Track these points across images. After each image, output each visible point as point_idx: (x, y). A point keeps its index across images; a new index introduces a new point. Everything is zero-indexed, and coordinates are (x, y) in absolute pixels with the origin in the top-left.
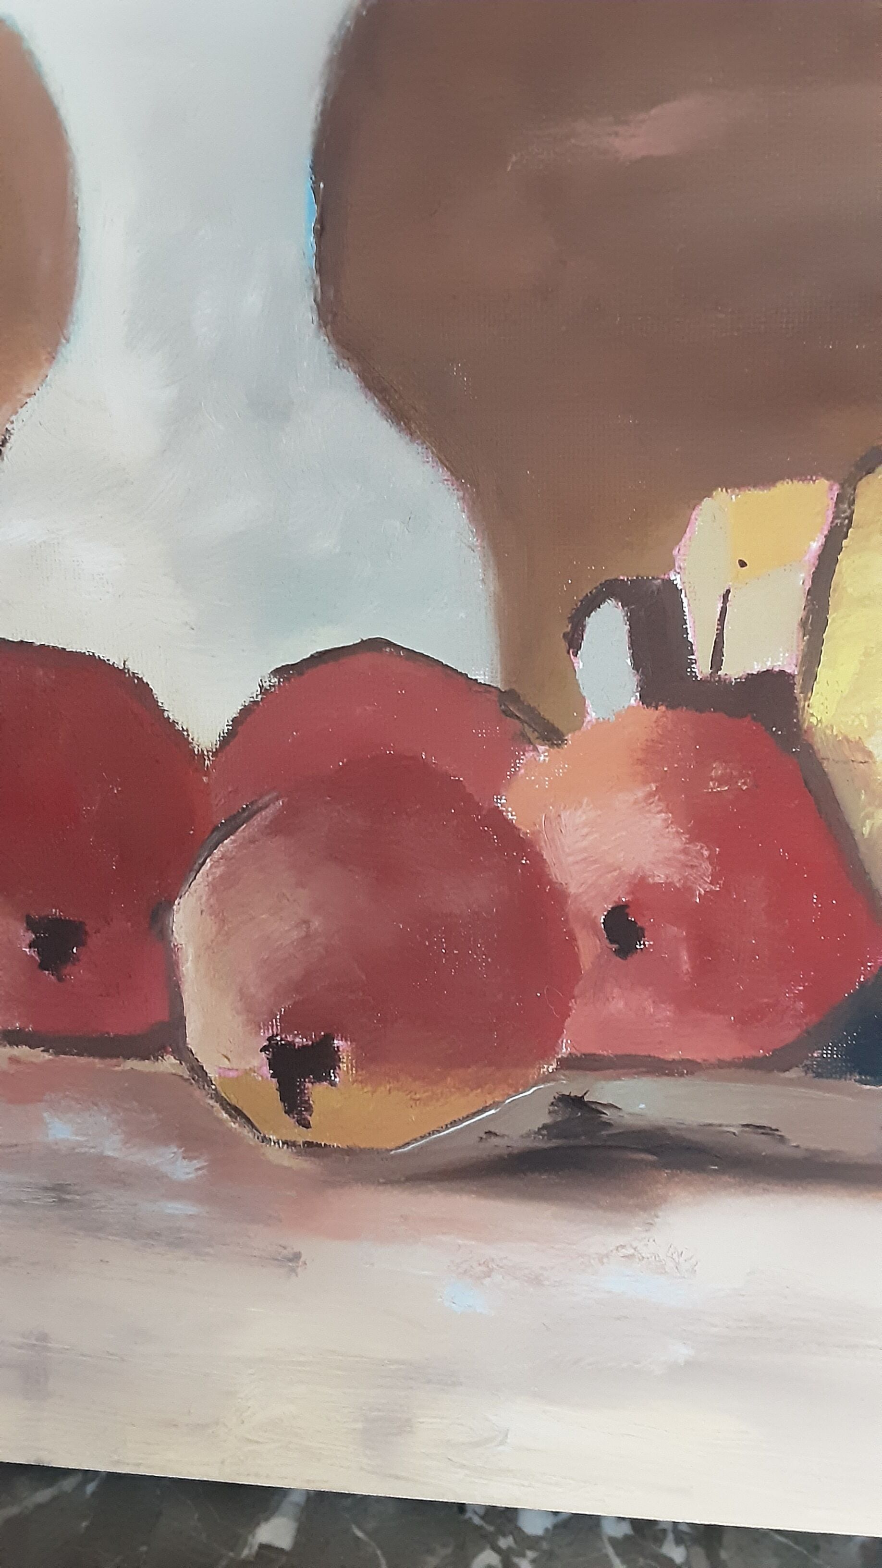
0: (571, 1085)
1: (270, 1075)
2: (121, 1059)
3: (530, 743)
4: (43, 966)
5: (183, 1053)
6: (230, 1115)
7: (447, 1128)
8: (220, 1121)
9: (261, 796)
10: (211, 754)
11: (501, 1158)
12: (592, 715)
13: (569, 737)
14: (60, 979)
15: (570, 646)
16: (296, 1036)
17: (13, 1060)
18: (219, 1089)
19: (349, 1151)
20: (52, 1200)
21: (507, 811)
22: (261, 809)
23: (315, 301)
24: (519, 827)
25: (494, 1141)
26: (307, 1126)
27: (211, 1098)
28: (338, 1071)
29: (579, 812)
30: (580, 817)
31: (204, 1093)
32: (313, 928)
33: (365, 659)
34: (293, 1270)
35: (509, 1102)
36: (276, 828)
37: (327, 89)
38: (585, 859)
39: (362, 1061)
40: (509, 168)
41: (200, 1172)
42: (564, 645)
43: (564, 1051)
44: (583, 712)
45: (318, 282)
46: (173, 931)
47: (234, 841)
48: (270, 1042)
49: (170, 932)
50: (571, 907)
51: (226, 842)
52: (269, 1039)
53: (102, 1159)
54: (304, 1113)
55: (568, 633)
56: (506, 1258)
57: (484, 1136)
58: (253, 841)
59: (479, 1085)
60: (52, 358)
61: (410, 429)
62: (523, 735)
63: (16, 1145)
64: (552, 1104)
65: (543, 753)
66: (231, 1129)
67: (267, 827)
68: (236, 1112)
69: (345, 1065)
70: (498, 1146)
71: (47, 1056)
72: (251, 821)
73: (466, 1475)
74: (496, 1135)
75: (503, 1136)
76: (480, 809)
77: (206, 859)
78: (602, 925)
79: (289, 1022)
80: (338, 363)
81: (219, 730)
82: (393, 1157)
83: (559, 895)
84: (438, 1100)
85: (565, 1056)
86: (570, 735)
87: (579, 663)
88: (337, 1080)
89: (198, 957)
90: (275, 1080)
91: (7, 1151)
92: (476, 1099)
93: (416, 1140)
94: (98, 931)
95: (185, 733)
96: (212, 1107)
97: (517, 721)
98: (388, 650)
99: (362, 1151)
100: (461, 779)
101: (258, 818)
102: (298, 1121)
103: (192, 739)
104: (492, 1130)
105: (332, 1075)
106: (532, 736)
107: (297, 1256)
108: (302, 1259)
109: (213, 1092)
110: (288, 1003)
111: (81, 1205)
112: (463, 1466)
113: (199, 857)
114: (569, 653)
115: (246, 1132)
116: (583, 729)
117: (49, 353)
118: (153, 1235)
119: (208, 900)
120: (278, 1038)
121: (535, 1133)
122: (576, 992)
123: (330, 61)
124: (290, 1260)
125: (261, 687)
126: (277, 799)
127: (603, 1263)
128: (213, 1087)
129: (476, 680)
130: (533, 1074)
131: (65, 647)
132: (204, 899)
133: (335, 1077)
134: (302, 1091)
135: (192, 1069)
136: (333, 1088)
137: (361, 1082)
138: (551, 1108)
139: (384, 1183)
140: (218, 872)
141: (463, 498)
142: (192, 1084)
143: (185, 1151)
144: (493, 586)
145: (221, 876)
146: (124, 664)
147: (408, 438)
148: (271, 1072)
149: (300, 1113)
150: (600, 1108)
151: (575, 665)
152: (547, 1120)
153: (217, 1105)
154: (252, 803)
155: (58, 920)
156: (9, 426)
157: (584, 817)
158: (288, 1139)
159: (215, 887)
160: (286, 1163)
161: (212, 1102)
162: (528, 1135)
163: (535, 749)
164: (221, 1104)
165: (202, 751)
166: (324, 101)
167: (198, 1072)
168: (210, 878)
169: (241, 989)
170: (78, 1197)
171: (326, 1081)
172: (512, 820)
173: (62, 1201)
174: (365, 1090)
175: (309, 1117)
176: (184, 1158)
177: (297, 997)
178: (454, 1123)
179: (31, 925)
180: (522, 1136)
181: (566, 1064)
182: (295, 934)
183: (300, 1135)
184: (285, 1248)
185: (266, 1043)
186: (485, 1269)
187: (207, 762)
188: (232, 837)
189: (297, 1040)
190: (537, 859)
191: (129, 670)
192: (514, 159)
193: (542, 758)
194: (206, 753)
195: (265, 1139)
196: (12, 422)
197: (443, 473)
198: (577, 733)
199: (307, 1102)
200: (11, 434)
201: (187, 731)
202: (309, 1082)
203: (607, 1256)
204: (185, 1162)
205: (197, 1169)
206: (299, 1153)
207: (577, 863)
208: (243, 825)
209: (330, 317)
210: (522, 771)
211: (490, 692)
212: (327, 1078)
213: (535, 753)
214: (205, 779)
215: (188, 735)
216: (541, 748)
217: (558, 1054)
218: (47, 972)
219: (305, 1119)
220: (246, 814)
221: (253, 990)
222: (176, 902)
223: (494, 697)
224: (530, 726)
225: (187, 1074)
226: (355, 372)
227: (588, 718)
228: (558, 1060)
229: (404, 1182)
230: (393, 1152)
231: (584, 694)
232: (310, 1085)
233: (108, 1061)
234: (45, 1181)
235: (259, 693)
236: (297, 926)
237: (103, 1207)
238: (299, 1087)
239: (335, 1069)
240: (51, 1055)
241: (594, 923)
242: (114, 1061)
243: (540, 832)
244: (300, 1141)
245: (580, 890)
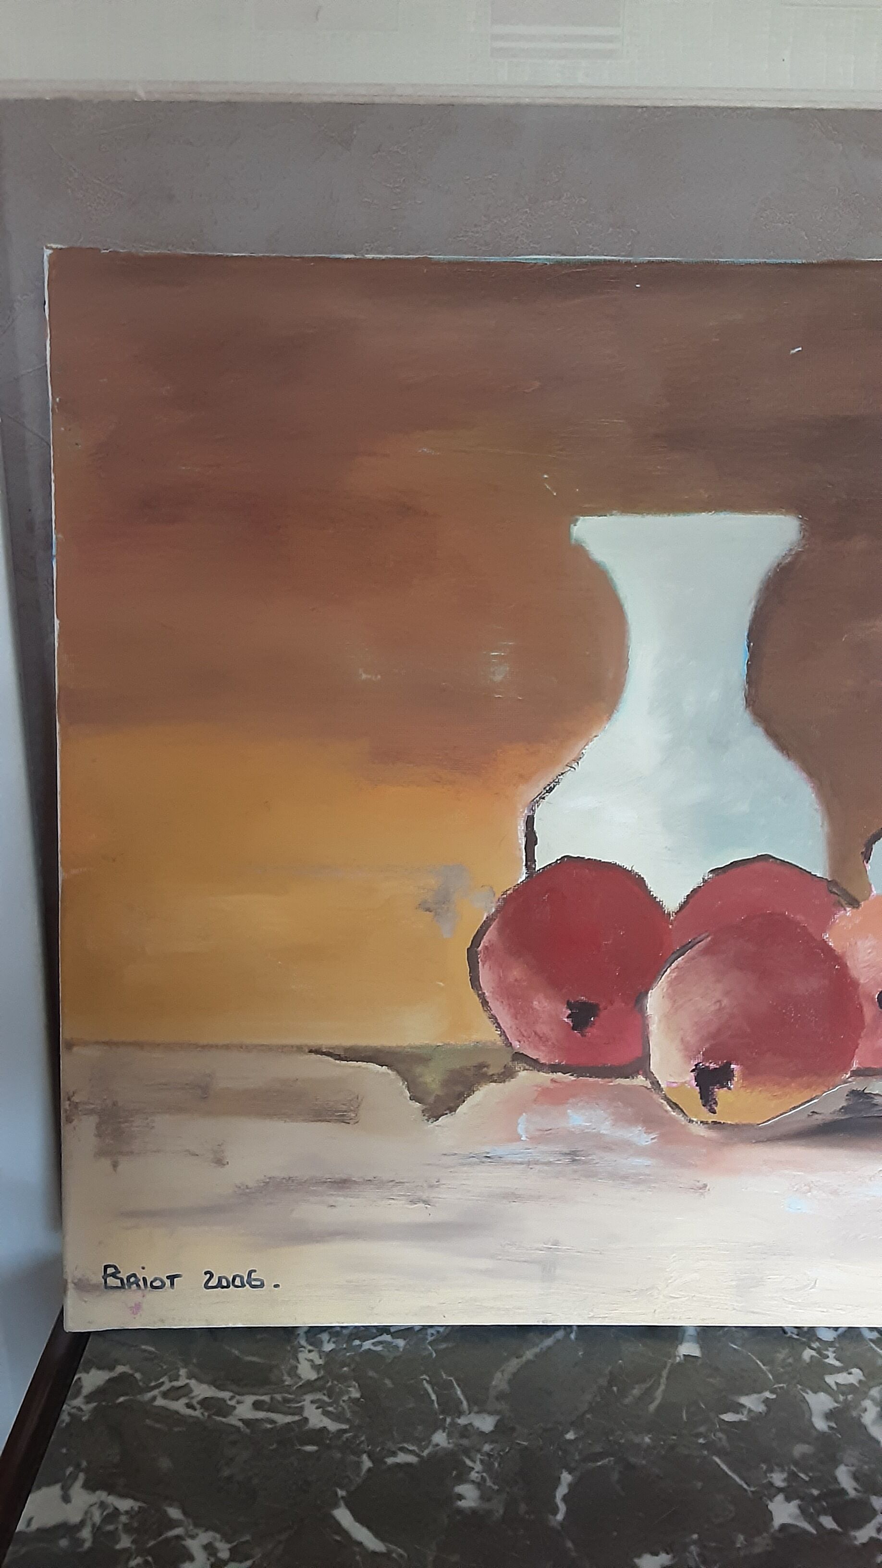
0: (857, 1084)
1: (695, 1085)
2: (613, 1079)
3: (842, 906)
4: (574, 1028)
5: (648, 1075)
6: (672, 1108)
7: (791, 1111)
8: (667, 1111)
9: (699, 935)
10: (674, 913)
11: (819, 1126)
12: (875, 892)
13: (862, 903)
14: (582, 1035)
15: (865, 858)
16: (711, 1063)
17: (553, 1081)
18: (667, 1094)
19: (737, 1126)
20: (567, 1160)
21: (829, 941)
22: (700, 942)
23: (745, 695)
24: (834, 948)
25: (816, 1116)
26: (714, 1113)
27: (662, 1099)
28: (732, 1082)
29: (867, 941)
30: (868, 944)
31: (658, 1096)
32: (723, 1005)
33: (758, 866)
34: (702, 1194)
35: (825, 1095)
36: (706, 951)
37: (758, 601)
38: (868, 966)
39: (744, 1077)
40: (843, 640)
41: (654, 1141)
42: (861, 858)
43: (855, 1066)
44: (871, 891)
45: (747, 687)
46: (647, 1008)
47: (683, 959)
48: (696, 1067)
49: (645, 1008)
50: (861, 990)
51: (679, 959)
52: (696, 1065)
53: (599, 1135)
54: (713, 1105)
55: (864, 852)
56: (819, 1181)
57: (811, 1114)
58: (693, 958)
59: (809, 1086)
60: (609, 719)
61: (788, 754)
62: (839, 902)
63: (550, 1129)
64: (847, 1095)
65: (849, 911)
66: (671, 1116)
67: (701, 951)
68: (675, 1106)
69: (736, 1078)
70: (818, 1119)
71: (573, 1078)
72: (693, 949)
73: (792, 1308)
74: (816, 1113)
75: (820, 1114)
76: (815, 940)
77: (667, 969)
78: (877, 1000)
79: (707, 1056)
80: (754, 724)
81: (679, 901)
82: (760, 1128)
83: (855, 984)
84: (786, 1095)
85: (855, 1069)
86: (863, 903)
87: (868, 867)
88: (732, 1086)
89: (660, 1021)
90: (698, 1088)
91: (546, 1132)
92: (807, 1094)
93: (774, 1118)
94: (605, 1008)
95: (661, 903)
96: (662, 1103)
97: (836, 896)
98: (771, 860)
99: (744, 1125)
100: (806, 925)
101: (697, 946)
102: (709, 1110)
103: (665, 906)
104: (815, 1111)
105: (729, 1084)
106: (844, 903)
107: (705, 1186)
108: (708, 1188)
109: (664, 1095)
110: (707, 1046)
111: (585, 1163)
112: (791, 1303)
113: (664, 968)
114: (863, 862)
115: (680, 1117)
116: (871, 898)
117: (608, 717)
118: (625, 1178)
119: (667, 990)
120: (701, 1064)
121: (838, 1111)
122: (862, 1034)
123: (760, 590)
124: (700, 1189)
125: (703, 879)
126: (707, 937)
127: (871, 1181)
128: (663, 1092)
129: (815, 875)
130: (837, 1080)
131: (600, 859)
132: (665, 990)
133: (731, 1085)
134: (713, 1093)
135: (652, 1083)
136: (730, 1091)
137: (745, 1087)
138: (847, 1097)
139: (755, 1143)
140: (674, 975)
141: (813, 787)
142: (652, 1091)
143: (646, 1129)
144: (826, 829)
145: (676, 977)
146: (632, 868)
147: (787, 758)
148: (696, 1083)
149: (710, 1106)
150: (872, 1096)
151: (867, 868)
152: (845, 1104)
153: (665, 1103)
154: (694, 939)
155: (584, 1003)
156: (584, 751)
157: (869, 944)
158: (703, 1120)
159: (671, 984)
160: (702, 1134)
161: (662, 1101)
162: (834, 1112)
163: (845, 910)
164: (667, 1102)
165: (670, 912)
166: (756, 607)
167: (656, 1084)
168: (669, 979)
169: (682, 1039)
170: (583, 1158)
171: (725, 1087)
172: (831, 946)
173: (574, 1160)
174: (748, 1091)
175: (715, 1108)
176: (645, 1133)
177: (713, 1042)
178: (794, 1108)
179: (570, 1005)
180: (831, 1113)
181: (855, 1073)
182: (713, 1008)
183: (712, 1118)
184: (698, 1181)
185: (694, 1067)
186: (808, 1188)
187: (672, 918)
188: (683, 957)
189: (711, 1065)
190: (844, 966)
191: (634, 871)
192: (846, 636)
193: (848, 914)
194: (671, 913)
195: (691, 1121)
196: (585, 749)
197: (804, 775)
198: (867, 902)
199: (715, 1099)
200: (584, 755)
201: (662, 901)
202: (717, 1088)
203: (874, 1176)
204: (645, 1135)
205: (652, 1139)
206: (709, 1128)
207: (865, 967)
208: (688, 951)
209: (752, 703)
210: (837, 921)
211: (823, 881)
212: (726, 1086)
213: (845, 912)
214: (670, 926)
215: (663, 904)
216: (848, 909)
217: (851, 1068)
218: (576, 1032)
219: (714, 1109)
220: (690, 945)
221: (688, 1038)
222: (650, 992)
223: (825, 883)
224: (843, 898)
225: (650, 1086)
226: (763, 728)
227: (872, 894)
228: (851, 1071)
229: (766, 1141)
230: (760, 1125)
231: (871, 882)
232: (716, 1090)
233: (607, 1080)
234: (566, 1150)
235: (702, 881)
236: (715, 1003)
237: (597, 1163)
238: (710, 1091)
239: (731, 1080)
240: (575, 1077)
241: (873, 998)
242: (610, 1080)
243: (846, 952)
244: (710, 1121)
245: (866, 981)
